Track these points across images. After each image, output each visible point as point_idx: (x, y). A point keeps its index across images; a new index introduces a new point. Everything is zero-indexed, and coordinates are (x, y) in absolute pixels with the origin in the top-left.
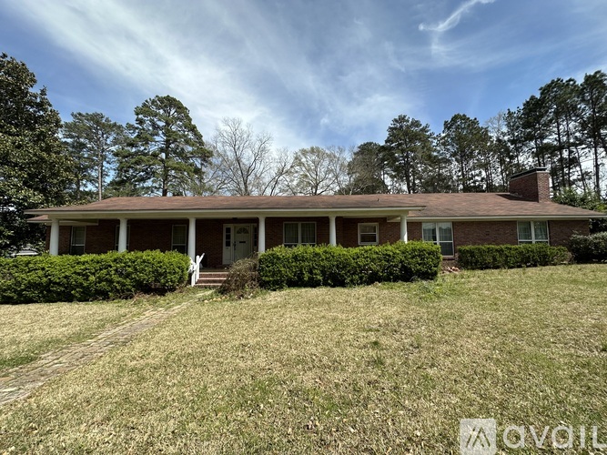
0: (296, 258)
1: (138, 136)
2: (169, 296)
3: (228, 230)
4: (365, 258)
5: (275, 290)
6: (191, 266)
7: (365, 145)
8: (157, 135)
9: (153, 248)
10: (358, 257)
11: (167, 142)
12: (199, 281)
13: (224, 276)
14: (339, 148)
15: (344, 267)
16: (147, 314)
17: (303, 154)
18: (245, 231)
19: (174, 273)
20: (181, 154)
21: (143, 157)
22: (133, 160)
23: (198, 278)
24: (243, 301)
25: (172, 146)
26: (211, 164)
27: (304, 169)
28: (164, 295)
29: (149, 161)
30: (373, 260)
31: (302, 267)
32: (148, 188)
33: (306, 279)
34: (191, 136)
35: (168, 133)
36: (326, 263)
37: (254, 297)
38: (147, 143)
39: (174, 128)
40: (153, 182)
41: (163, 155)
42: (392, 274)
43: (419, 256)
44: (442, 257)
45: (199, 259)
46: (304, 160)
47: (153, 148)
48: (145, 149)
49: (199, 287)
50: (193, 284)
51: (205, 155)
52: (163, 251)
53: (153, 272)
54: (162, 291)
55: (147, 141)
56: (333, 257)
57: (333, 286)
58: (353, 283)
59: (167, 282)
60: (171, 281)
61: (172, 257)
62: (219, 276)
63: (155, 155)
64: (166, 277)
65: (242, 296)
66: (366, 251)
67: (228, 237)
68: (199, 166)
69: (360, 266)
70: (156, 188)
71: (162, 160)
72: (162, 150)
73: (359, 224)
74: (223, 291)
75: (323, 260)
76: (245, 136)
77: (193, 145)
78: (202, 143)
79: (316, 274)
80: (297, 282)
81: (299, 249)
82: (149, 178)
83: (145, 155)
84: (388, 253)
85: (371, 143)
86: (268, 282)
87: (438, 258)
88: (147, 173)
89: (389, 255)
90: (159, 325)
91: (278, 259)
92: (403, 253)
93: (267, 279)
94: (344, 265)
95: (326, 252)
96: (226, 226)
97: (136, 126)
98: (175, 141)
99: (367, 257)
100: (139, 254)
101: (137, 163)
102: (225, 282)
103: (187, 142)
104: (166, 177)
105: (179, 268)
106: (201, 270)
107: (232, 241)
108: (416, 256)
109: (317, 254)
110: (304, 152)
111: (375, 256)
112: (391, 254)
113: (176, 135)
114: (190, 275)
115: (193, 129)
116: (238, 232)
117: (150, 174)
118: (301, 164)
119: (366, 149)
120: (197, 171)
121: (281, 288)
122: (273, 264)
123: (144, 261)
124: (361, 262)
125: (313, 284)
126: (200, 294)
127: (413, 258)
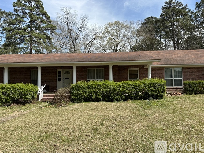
0: (89, 87)
1: (15, 19)
2: (27, 105)
3: (60, 72)
4: (124, 87)
5: (78, 103)
6: (39, 91)
7: (148, 18)
8: (25, 17)
9: (20, 82)
10: (120, 87)
11: (31, 22)
12: (43, 99)
13: (53, 96)
14: (130, 22)
15: (113, 92)
16: (15, 113)
17: (110, 26)
18: (68, 73)
19: (30, 94)
20: (39, 28)
21: (18, 31)
22: (14, 33)
23: (42, 97)
24: (60, 108)
25: (34, 24)
26: (55, 33)
27: (110, 35)
28: (25, 105)
29: (21, 33)
30: (128, 88)
31: (92, 91)
32: (22, 48)
33: (94, 97)
34: (44, 17)
35: (31, 16)
36: (104, 90)
37: (67, 106)
38: (20, 23)
39: (34, 13)
40: (24, 45)
41: (29, 29)
42: (138, 96)
43: (153, 87)
44: (166, 87)
45: (43, 87)
46: (110, 29)
47: (24, 25)
48: (19, 26)
49: (42, 102)
50: (40, 99)
51: (52, 29)
52: (25, 83)
53: (20, 94)
54: (24, 103)
55: (20, 22)
56: (107, 86)
57: (108, 101)
58: (117, 100)
59: (26, 99)
60: (28, 98)
61: (29, 87)
62: (51, 96)
63: (25, 30)
64: (25, 96)
65: (61, 106)
66: (125, 84)
67: (60, 76)
68: (49, 35)
69: (121, 92)
70: (26, 48)
71: (29, 32)
72: (28, 26)
73: (128, 69)
74: (52, 103)
75: (102, 88)
76: (73, 17)
77: (45, 23)
78: (50, 22)
79: (98, 95)
80: (89, 99)
81: (91, 83)
82: (22, 42)
83: (20, 29)
84: (136, 85)
85: (152, 17)
86: (75, 99)
87: (164, 88)
88: (21, 40)
89: (137, 86)
90: (19, 117)
91: (80, 87)
92: (145, 85)
93: (74, 97)
94: (113, 91)
95: (104, 84)
96: (58, 70)
97: (14, 13)
98: (35, 20)
99: (125, 87)
100: (13, 85)
101: (16, 34)
102: (53, 99)
103: (42, 21)
104: (31, 42)
105: (32, 92)
106: (44, 93)
107: (62, 78)
108: (151, 86)
109: (99, 85)
110: (111, 25)
111: (129, 86)
112: (138, 85)
113: (36, 17)
114: (38, 95)
115: (45, 13)
116: (65, 74)
117: (22, 40)
118: (108, 32)
119: (149, 21)
120: (48, 38)
121: (81, 102)
122: (77, 90)
123: (15, 89)
124: (122, 89)
125: (97, 100)
126: (42, 105)
127: (149, 87)
